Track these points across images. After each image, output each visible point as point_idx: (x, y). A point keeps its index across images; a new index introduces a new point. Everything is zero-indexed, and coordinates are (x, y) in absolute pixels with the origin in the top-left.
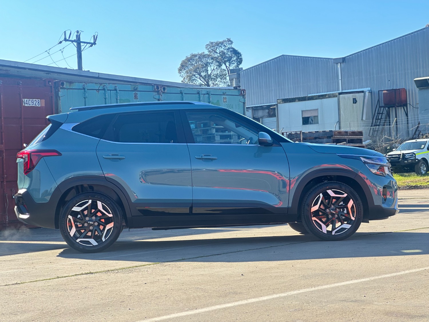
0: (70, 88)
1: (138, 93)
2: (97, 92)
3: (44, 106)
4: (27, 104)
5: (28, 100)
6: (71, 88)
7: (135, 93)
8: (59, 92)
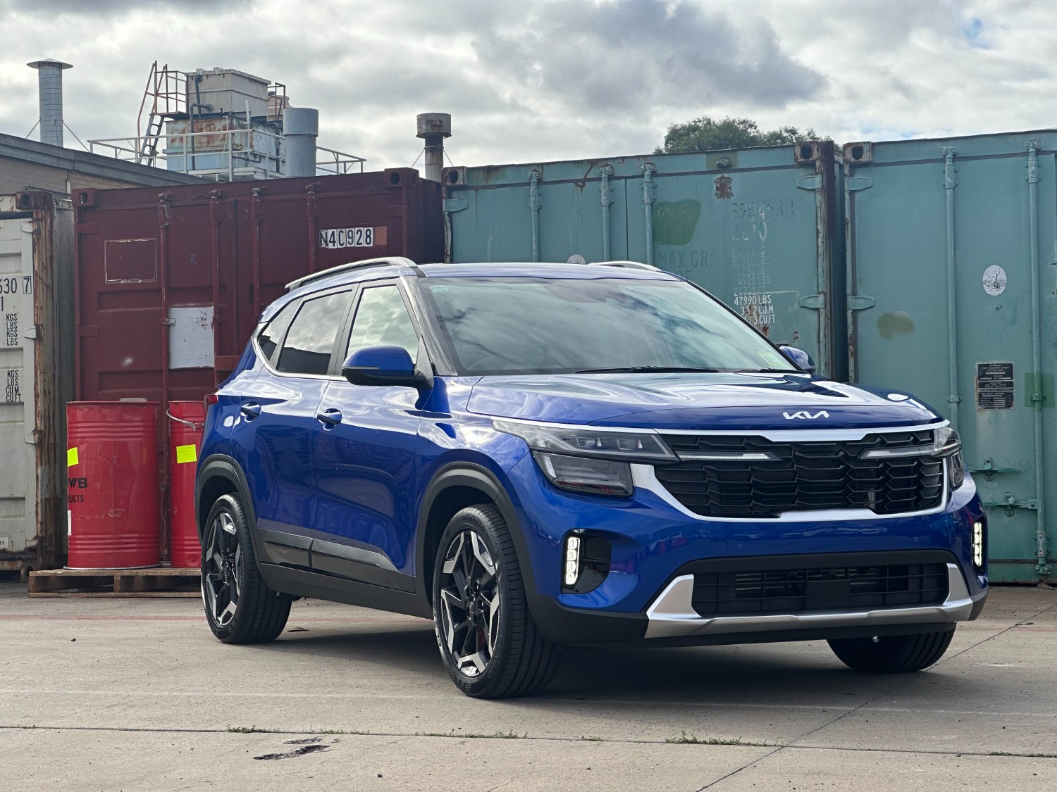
0: (489, 184)
1: (732, 178)
2: (579, 188)
3: (385, 243)
4: (334, 242)
5: (336, 231)
6: (492, 184)
7: (722, 178)
8: (444, 201)
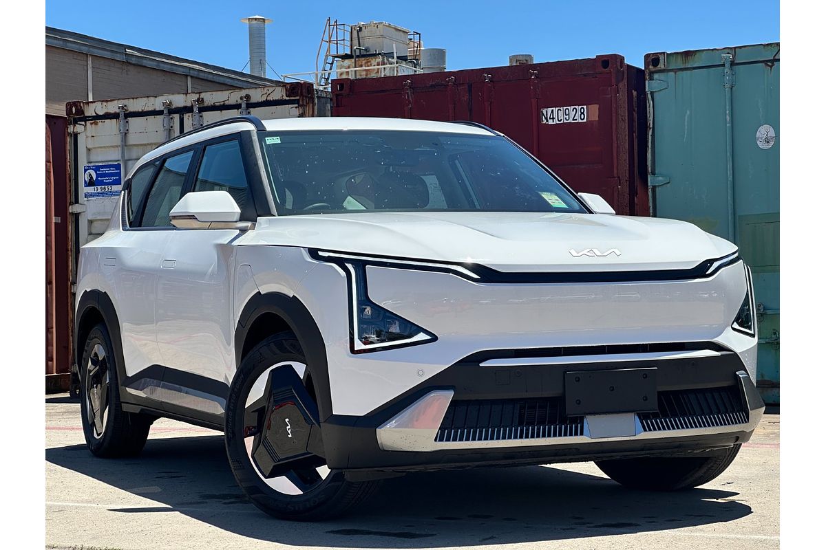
0: (687, 67)
3: (597, 119)
4: (553, 119)
5: (555, 110)
8: (647, 82)
